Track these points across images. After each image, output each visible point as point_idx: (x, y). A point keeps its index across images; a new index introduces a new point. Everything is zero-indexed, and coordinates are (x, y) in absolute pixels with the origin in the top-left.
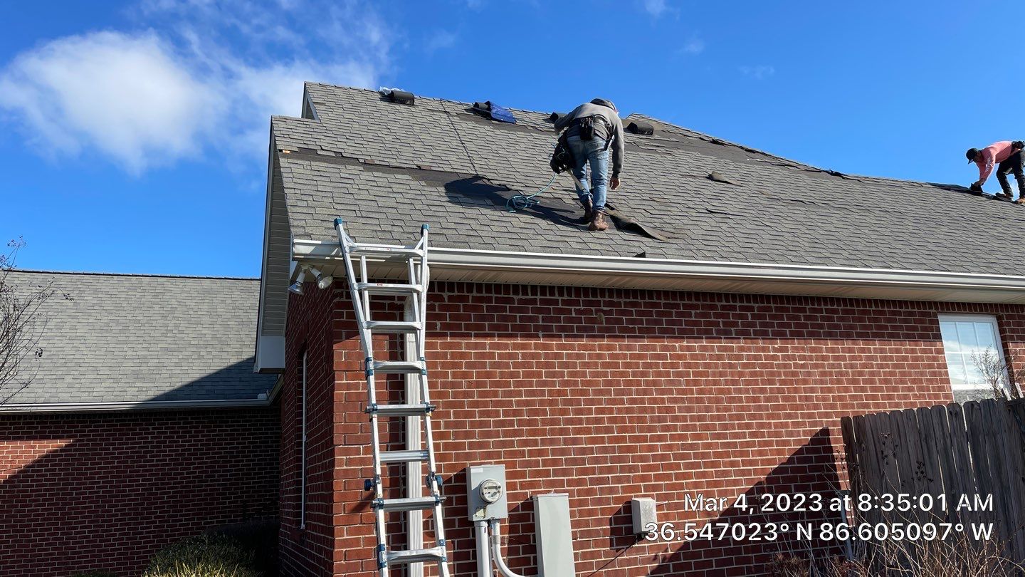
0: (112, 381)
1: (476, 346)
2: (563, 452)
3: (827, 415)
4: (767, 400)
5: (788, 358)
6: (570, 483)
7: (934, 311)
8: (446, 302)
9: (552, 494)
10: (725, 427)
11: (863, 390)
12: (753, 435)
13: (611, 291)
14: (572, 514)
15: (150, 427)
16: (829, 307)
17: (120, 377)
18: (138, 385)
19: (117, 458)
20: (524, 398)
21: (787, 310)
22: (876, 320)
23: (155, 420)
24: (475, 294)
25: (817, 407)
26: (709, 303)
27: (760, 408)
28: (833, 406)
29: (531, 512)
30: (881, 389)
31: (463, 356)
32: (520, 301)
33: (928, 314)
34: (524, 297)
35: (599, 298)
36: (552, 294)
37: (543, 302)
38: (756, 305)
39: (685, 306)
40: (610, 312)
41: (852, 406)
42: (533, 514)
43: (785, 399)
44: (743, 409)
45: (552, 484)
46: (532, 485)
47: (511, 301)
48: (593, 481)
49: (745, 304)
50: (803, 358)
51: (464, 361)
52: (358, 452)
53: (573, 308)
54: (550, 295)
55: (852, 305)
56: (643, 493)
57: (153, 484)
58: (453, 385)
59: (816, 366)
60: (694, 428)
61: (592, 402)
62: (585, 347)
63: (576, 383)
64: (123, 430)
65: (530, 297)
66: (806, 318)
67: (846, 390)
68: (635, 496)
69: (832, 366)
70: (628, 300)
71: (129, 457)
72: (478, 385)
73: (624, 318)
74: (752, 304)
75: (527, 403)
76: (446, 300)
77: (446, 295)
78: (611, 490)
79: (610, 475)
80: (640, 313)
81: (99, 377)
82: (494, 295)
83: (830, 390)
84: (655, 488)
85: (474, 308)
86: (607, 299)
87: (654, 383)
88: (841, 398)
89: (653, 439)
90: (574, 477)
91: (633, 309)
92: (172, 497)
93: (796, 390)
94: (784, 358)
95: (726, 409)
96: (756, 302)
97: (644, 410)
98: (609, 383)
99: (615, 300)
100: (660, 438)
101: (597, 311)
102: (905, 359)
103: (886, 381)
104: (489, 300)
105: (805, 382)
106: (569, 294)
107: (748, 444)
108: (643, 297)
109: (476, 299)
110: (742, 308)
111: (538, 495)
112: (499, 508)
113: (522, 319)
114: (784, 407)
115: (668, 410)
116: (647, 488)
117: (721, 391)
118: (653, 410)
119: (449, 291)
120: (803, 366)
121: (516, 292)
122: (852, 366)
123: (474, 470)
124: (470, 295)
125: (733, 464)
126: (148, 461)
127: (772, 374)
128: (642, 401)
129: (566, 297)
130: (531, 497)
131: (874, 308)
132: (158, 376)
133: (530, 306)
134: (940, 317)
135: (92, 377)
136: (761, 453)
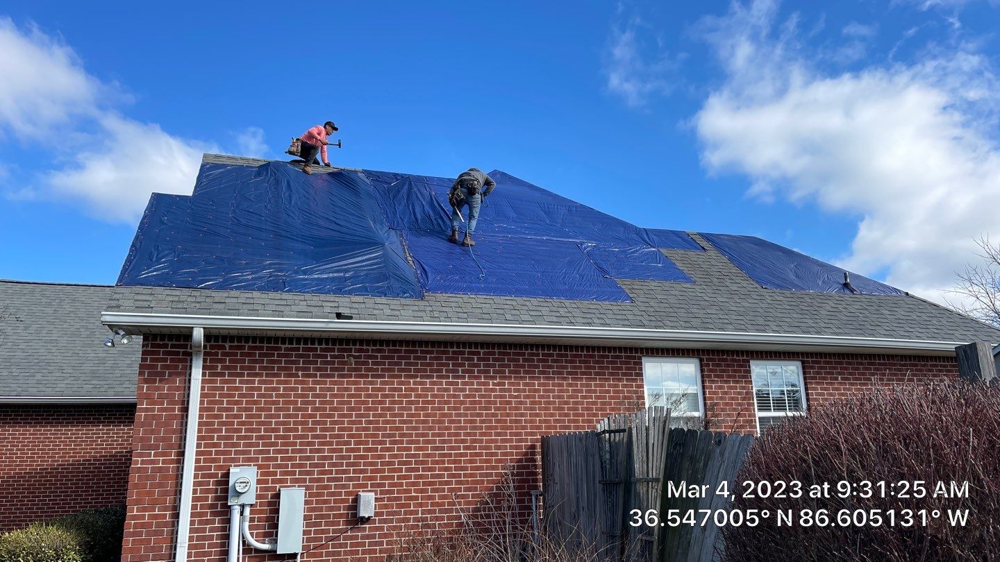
0: (73, 379)
1: (247, 382)
2: (308, 458)
3: (532, 434)
4: (482, 422)
5: (505, 390)
6: (311, 480)
7: (639, 354)
8: (228, 350)
9: (294, 488)
10: (444, 442)
11: (567, 415)
12: (465, 448)
13: (362, 341)
14: (306, 502)
15: (102, 417)
16: (546, 352)
17: (80, 375)
18: (94, 382)
19: (74, 441)
20: (281, 419)
21: (509, 354)
22: (585, 362)
23: (106, 411)
24: (250, 344)
25: (524, 428)
26: (442, 349)
27: (475, 428)
28: (539, 428)
29: (278, 500)
30: (583, 415)
31: (237, 389)
32: (286, 349)
33: (634, 358)
34: (290, 346)
35: (351, 347)
36: (313, 343)
37: (304, 349)
38: (482, 351)
39: (422, 352)
40: (360, 357)
41: (555, 427)
43: (498, 421)
44: (460, 428)
45: (296, 481)
46: (280, 481)
47: (280, 349)
48: (329, 480)
49: (473, 350)
50: (518, 390)
51: (237, 393)
52: (149, 455)
53: (329, 354)
54: (311, 344)
55: (566, 350)
56: (369, 489)
57: (102, 464)
58: (226, 410)
59: (527, 397)
60: (418, 442)
61: (335, 423)
62: (335, 383)
63: (325, 409)
64: (79, 419)
65: (294, 346)
66: (524, 360)
67: (552, 415)
68: (363, 491)
69: (542, 397)
70: (375, 348)
71: (83, 441)
72: (246, 409)
73: (370, 361)
74: (479, 350)
75: (284, 423)
76: (227, 349)
77: (227, 345)
78: (344, 486)
79: (344, 476)
80: (383, 357)
81: (63, 375)
82: (265, 345)
83: (537, 415)
84: (379, 485)
85: (249, 355)
86: (358, 347)
87: (389, 409)
88: (545, 421)
89: (382, 450)
90: (316, 476)
91: (379, 355)
92: (118, 475)
93: (508, 415)
94: (501, 390)
95: (448, 428)
96: (482, 348)
97: (378, 429)
98: (352, 409)
99: (365, 347)
100: (388, 450)
101: (348, 356)
102: (608, 392)
103: (587, 409)
104: (262, 348)
105: (516, 409)
106: (327, 344)
107: (461, 455)
108: (388, 345)
109: (250, 348)
110: (469, 353)
111: (283, 489)
112: (250, 498)
113: (286, 362)
114: (496, 428)
115: (397, 429)
116: (372, 485)
117: (445, 415)
118: (385, 429)
119: (230, 342)
120: (516, 397)
121: (284, 343)
122: (559, 397)
123: (232, 470)
124: (247, 345)
125: (446, 469)
126: (99, 445)
127: (489, 402)
128: (378, 422)
129: (324, 346)
130: (279, 490)
131: (585, 353)
132: (111, 375)
133: (294, 353)
134: (644, 360)
135: (58, 375)
136: (471, 462)
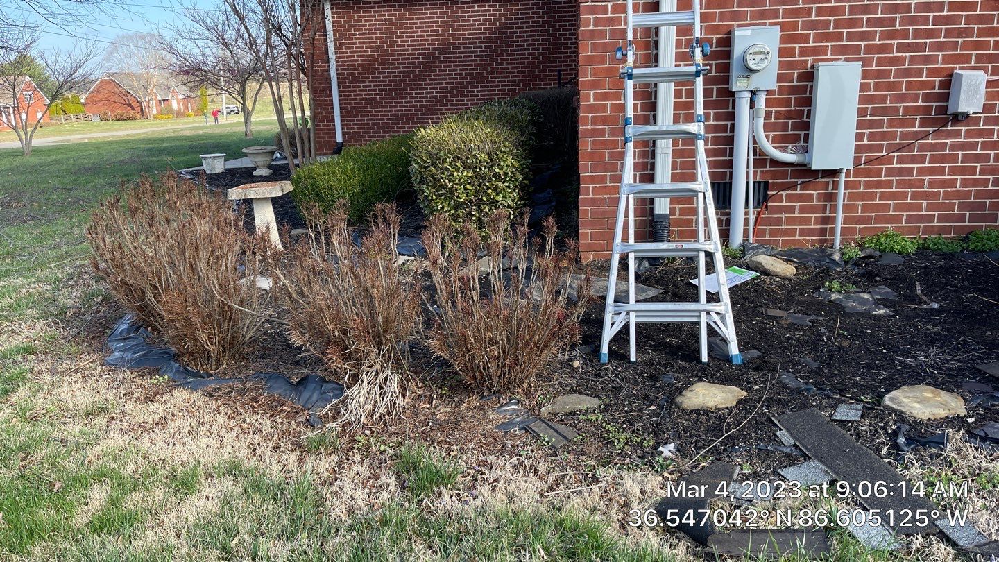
2: (866, 10)
6: (869, 49)
9: (840, 63)
14: (863, 87)
29: (809, 84)
42: (811, 86)
45: (843, 50)
46: (815, 51)
48: (901, 48)
56: (975, 64)
68: (962, 68)
78: (927, 60)
79: (928, 41)
90: (877, 42)
111: (820, 64)
116: (980, 58)
123: (740, 33)
130: (814, 67)
